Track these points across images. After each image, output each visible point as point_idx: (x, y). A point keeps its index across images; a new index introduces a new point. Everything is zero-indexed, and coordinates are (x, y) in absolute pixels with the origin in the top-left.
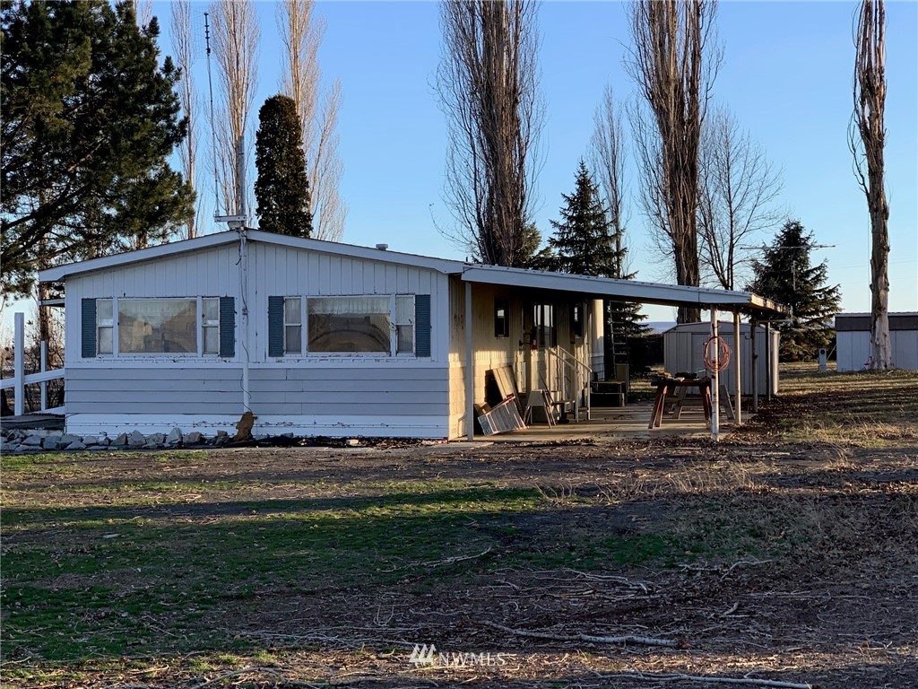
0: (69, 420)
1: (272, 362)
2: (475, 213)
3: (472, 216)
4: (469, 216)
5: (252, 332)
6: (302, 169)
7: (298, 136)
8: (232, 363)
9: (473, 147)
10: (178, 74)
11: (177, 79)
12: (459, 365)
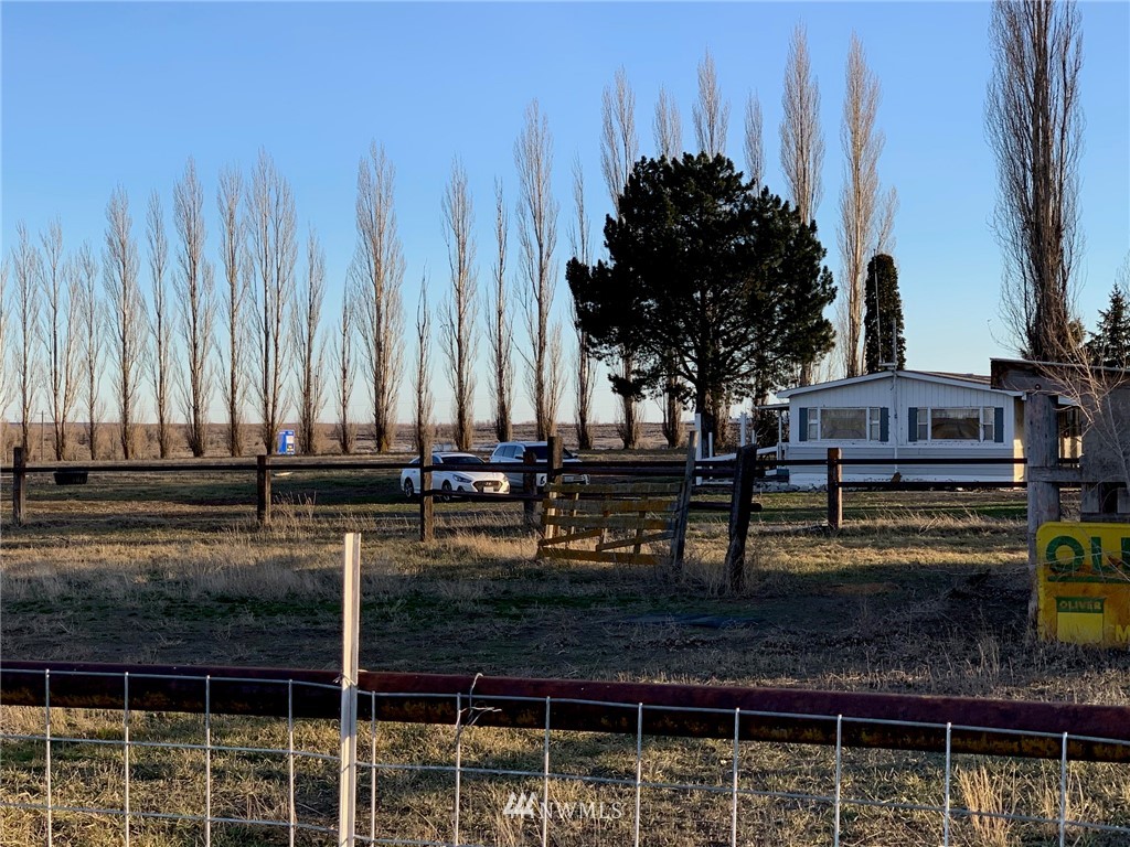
0: (791, 477)
1: (910, 445)
2: (1025, 327)
3: (1023, 329)
4: (1020, 329)
5: (899, 428)
6: (898, 306)
7: (895, 282)
8: (887, 445)
9: (1024, 274)
10: (824, 253)
11: (824, 256)
12: (1021, 447)
